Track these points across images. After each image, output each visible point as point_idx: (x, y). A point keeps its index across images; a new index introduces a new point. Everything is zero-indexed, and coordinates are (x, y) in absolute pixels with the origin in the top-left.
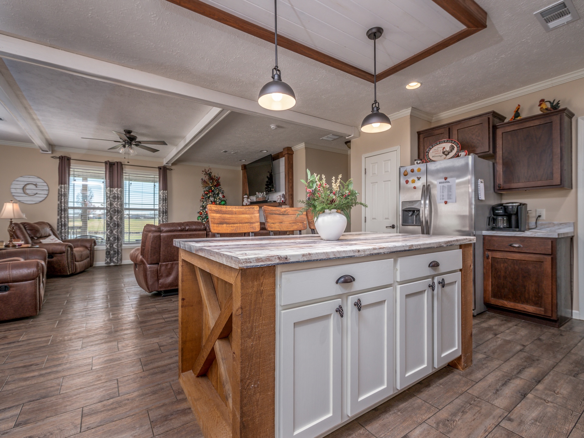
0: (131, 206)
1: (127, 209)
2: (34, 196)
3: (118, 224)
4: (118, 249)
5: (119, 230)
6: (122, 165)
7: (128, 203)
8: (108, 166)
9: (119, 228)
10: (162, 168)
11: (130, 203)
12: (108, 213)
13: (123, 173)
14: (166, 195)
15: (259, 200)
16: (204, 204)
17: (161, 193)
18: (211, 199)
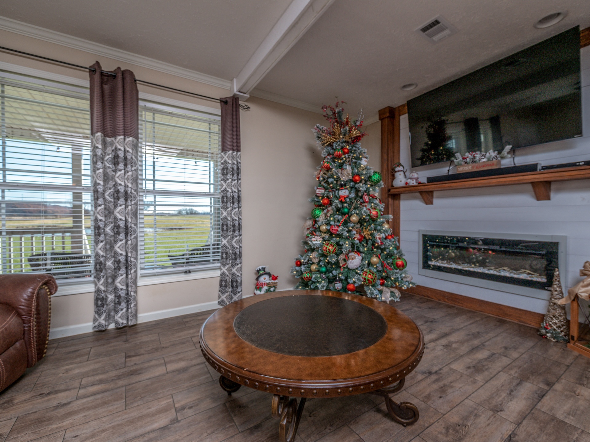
0: (160, 186)
1: (149, 192)
3: (126, 227)
4: (127, 290)
5: (129, 242)
6: (135, 81)
7: (152, 178)
8: (97, 77)
9: (129, 238)
10: (230, 101)
11: (156, 178)
12: (98, 199)
13: (138, 99)
14: (239, 161)
15: (475, 170)
16: (330, 180)
17: (228, 156)
18: (349, 168)
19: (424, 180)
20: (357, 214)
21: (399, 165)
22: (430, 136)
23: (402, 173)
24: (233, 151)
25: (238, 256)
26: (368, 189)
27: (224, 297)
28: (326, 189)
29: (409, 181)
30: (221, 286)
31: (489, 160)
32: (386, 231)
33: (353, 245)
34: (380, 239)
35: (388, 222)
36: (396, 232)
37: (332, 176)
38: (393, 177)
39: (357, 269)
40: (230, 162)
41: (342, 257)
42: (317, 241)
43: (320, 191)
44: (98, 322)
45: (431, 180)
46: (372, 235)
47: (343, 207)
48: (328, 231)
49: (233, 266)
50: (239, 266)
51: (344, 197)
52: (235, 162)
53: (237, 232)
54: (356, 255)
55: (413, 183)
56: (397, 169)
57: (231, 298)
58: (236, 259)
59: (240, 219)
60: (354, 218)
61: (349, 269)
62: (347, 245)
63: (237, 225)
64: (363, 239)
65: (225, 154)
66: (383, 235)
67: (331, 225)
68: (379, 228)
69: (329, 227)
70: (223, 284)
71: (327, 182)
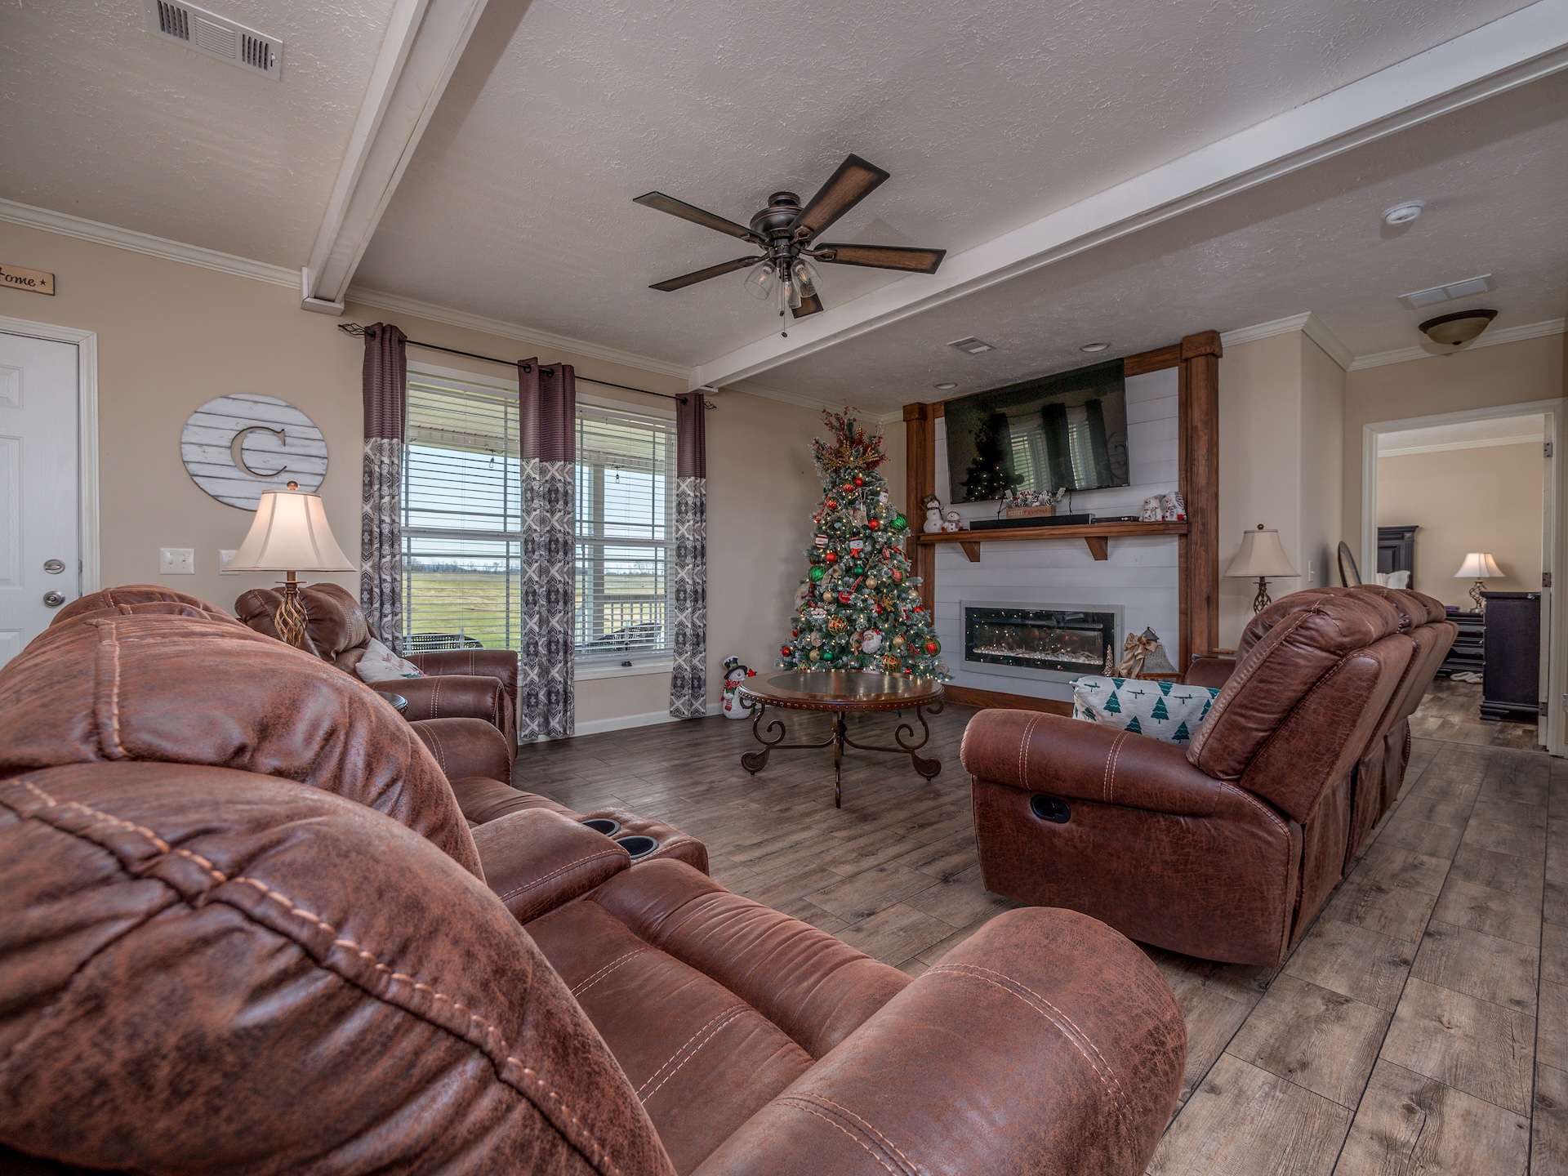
2: (275, 479)
3: (565, 591)
4: (566, 684)
6: (575, 378)
8: (534, 379)
10: (690, 400)
14: (704, 492)
15: (1027, 516)
16: (837, 525)
17: (687, 485)
18: (863, 508)
19: (966, 525)
20: (875, 576)
21: (934, 498)
22: (981, 448)
23: (937, 511)
24: (695, 476)
25: (701, 640)
26: (889, 539)
27: (679, 704)
28: (830, 537)
29: (946, 525)
30: (675, 686)
31: (1042, 504)
32: (913, 601)
33: (869, 620)
34: (905, 611)
35: (916, 588)
36: (927, 604)
37: (839, 519)
38: (924, 519)
39: (875, 653)
40: (692, 494)
41: (855, 636)
42: (819, 614)
43: (822, 541)
44: (530, 728)
45: (976, 526)
46: (895, 605)
47: (856, 565)
48: (836, 601)
49: (694, 655)
50: (703, 654)
51: (856, 550)
52: (698, 494)
53: (700, 602)
54: (874, 634)
55: (952, 528)
56: (929, 506)
57: (692, 705)
58: (698, 645)
59: (704, 582)
60: (871, 582)
61: (865, 653)
62: (862, 620)
63: (700, 591)
64: (882, 610)
65: (684, 481)
66: (909, 606)
67: (839, 592)
68: (904, 595)
69: (835, 595)
70: (679, 682)
71: (833, 528)
